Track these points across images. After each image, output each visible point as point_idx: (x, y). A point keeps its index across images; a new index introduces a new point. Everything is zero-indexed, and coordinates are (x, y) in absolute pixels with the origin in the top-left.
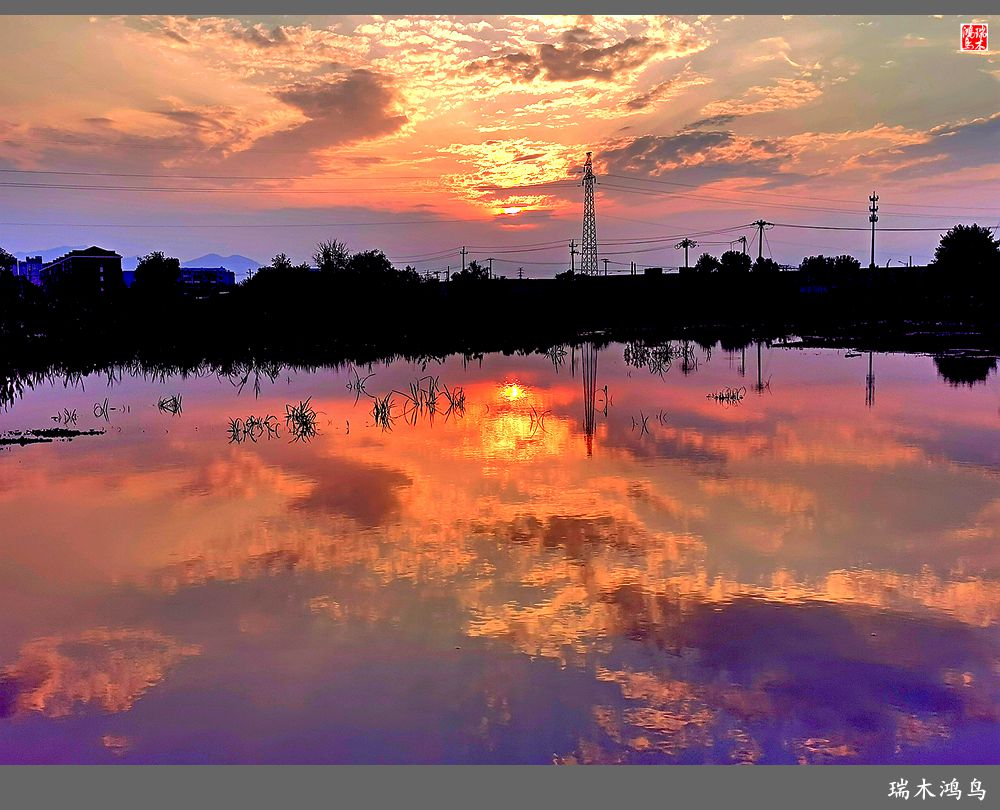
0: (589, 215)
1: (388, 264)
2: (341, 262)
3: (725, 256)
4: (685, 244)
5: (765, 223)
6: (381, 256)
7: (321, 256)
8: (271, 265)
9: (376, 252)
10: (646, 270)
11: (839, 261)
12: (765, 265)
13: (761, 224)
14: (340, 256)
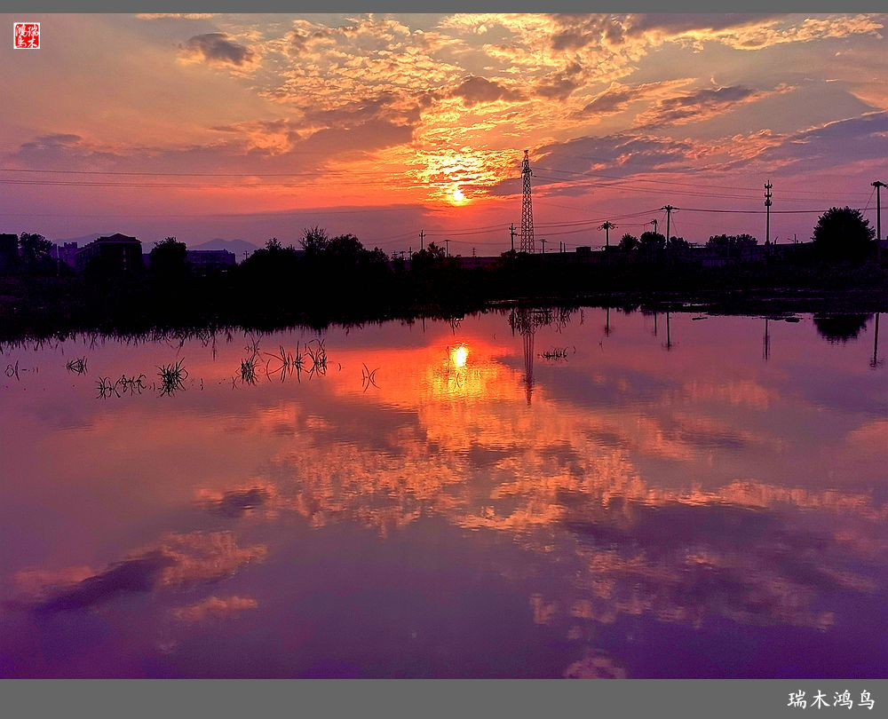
0: (527, 202)
1: (360, 246)
2: (321, 245)
3: (643, 236)
4: (606, 226)
5: (672, 208)
6: (355, 239)
7: (306, 239)
8: (265, 247)
9: (350, 235)
10: (577, 249)
11: (739, 239)
12: (678, 244)
13: (669, 209)
14: (321, 239)
